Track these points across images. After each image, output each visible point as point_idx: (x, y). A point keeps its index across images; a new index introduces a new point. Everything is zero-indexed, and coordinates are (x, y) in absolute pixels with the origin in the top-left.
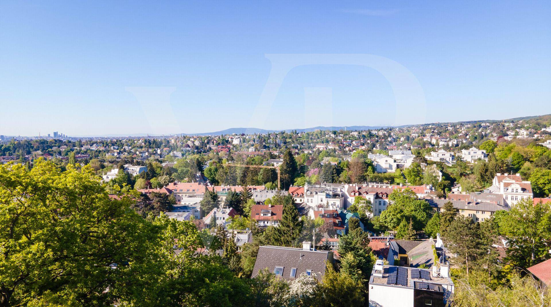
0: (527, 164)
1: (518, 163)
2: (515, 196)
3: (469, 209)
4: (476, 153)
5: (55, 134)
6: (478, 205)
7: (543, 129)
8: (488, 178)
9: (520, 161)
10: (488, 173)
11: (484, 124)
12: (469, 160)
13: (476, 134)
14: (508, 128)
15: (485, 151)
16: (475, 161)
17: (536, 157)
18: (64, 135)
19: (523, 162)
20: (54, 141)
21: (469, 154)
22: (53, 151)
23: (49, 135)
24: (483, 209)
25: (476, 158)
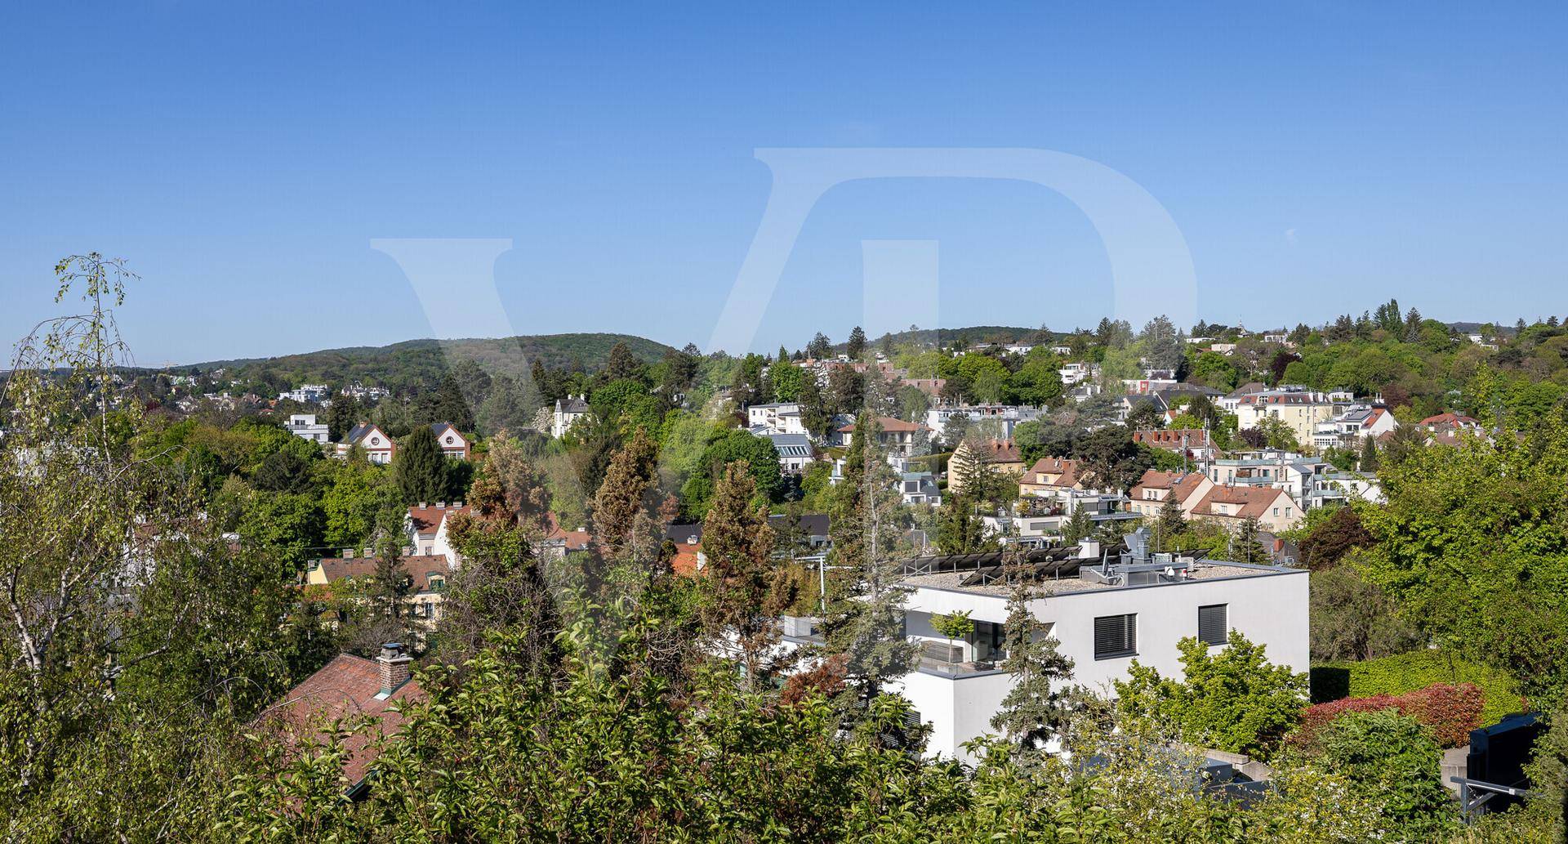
0: (231, 485)
7: (284, 396)
14: (179, 391)
17: (259, 460)
19: (219, 477)
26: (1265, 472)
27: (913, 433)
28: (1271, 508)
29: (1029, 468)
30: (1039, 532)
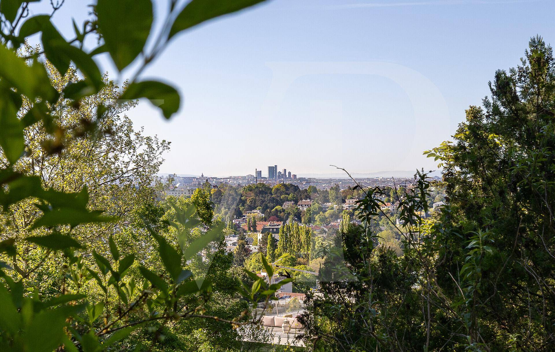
5: (272, 170)
18: (290, 173)
20: (283, 189)
22: (284, 211)
23: (259, 173)
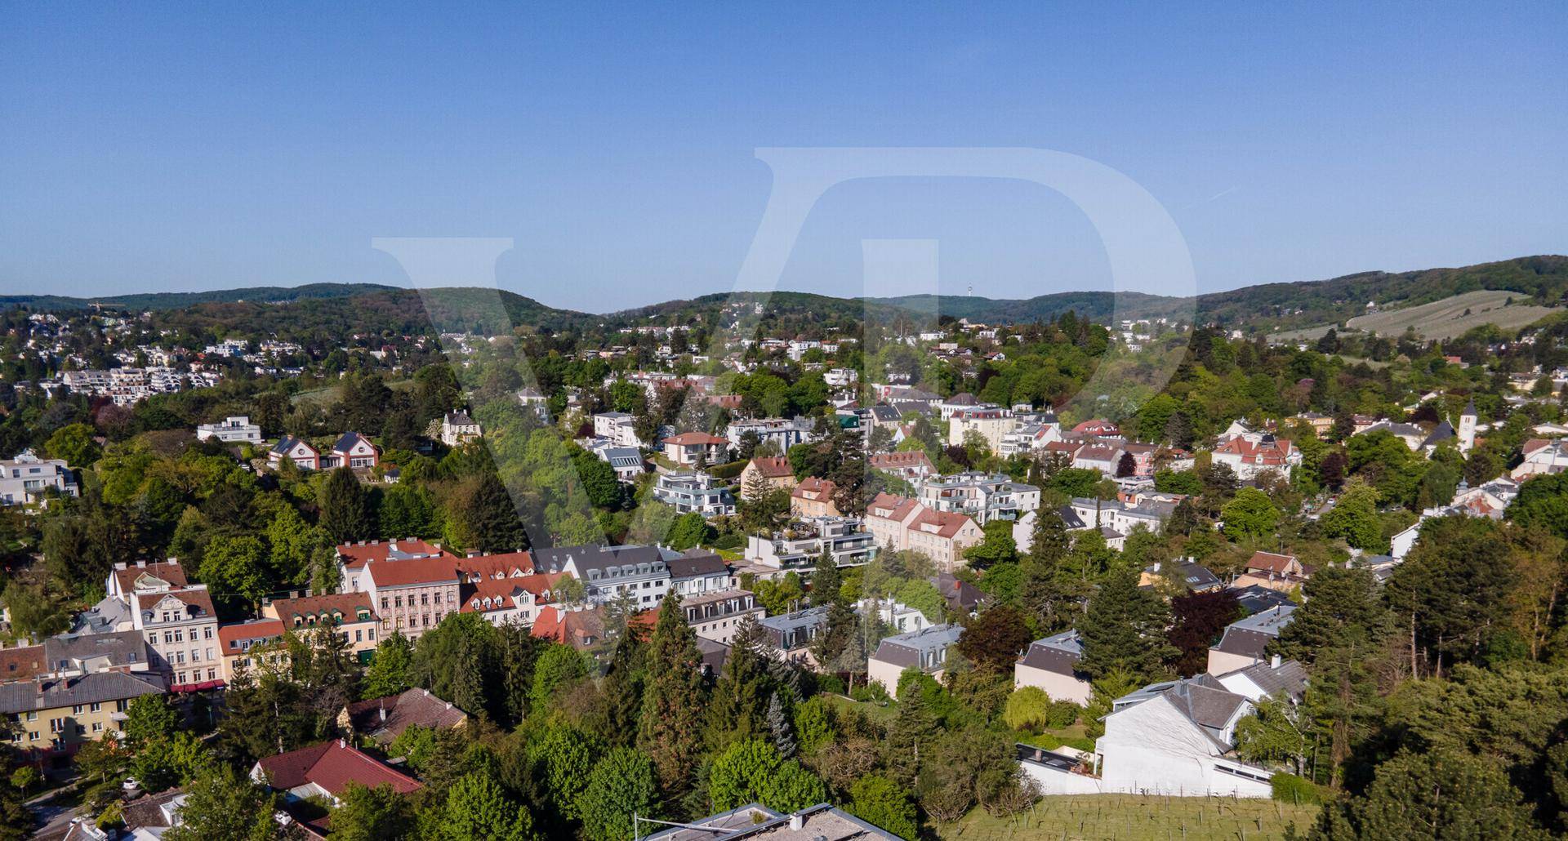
0: (190, 515)
1: (168, 508)
2: (173, 630)
3: (49, 705)
4: (38, 470)
6: (77, 687)
7: (210, 349)
8: (91, 569)
9: (171, 502)
10: (88, 555)
11: (40, 317)
12: (19, 496)
13: (21, 356)
14: (114, 341)
15: (64, 464)
16: (38, 495)
17: (209, 487)
19: (178, 505)
21: (16, 474)
24: (93, 699)
25: (41, 486)
26: (961, 492)
27: (717, 445)
28: (960, 531)
29: (800, 481)
30: (801, 551)
